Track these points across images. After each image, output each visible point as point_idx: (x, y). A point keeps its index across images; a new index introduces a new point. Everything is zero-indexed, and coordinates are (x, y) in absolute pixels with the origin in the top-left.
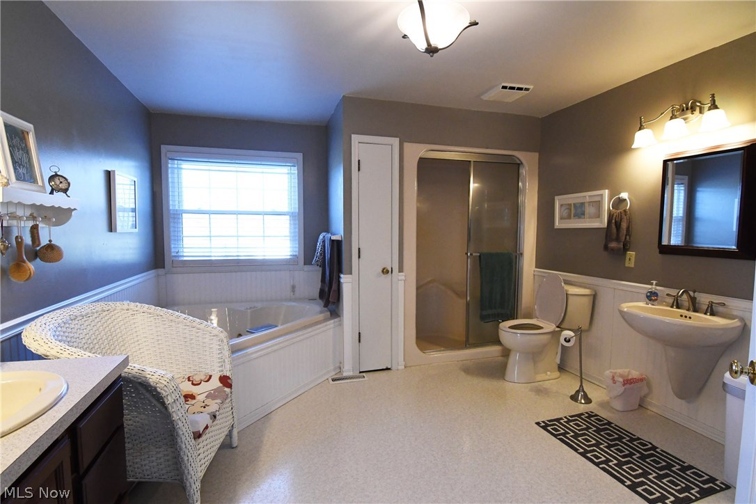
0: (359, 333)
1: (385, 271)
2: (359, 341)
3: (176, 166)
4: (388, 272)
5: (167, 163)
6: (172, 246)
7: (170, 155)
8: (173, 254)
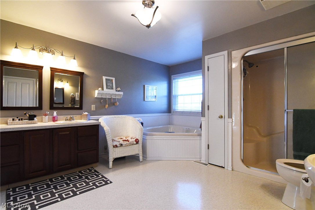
0: (208, 145)
1: (221, 117)
2: (208, 148)
3: (176, 81)
4: (222, 117)
5: (173, 81)
6: (173, 106)
7: (174, 78)
8: (173, 109)
